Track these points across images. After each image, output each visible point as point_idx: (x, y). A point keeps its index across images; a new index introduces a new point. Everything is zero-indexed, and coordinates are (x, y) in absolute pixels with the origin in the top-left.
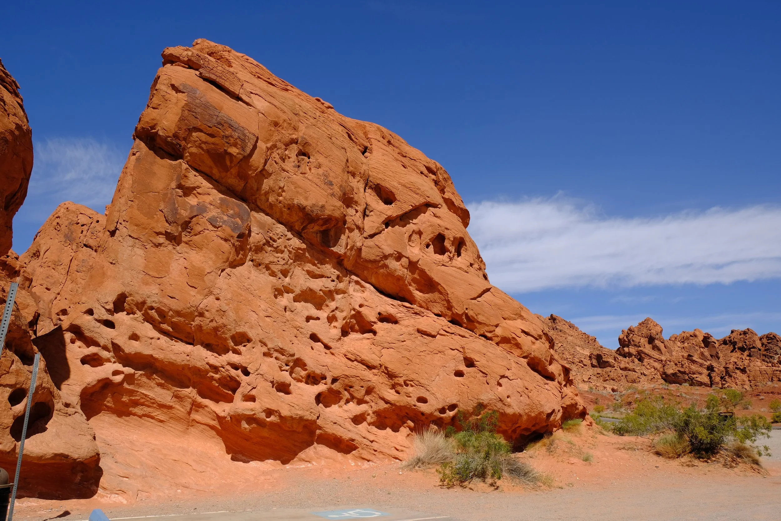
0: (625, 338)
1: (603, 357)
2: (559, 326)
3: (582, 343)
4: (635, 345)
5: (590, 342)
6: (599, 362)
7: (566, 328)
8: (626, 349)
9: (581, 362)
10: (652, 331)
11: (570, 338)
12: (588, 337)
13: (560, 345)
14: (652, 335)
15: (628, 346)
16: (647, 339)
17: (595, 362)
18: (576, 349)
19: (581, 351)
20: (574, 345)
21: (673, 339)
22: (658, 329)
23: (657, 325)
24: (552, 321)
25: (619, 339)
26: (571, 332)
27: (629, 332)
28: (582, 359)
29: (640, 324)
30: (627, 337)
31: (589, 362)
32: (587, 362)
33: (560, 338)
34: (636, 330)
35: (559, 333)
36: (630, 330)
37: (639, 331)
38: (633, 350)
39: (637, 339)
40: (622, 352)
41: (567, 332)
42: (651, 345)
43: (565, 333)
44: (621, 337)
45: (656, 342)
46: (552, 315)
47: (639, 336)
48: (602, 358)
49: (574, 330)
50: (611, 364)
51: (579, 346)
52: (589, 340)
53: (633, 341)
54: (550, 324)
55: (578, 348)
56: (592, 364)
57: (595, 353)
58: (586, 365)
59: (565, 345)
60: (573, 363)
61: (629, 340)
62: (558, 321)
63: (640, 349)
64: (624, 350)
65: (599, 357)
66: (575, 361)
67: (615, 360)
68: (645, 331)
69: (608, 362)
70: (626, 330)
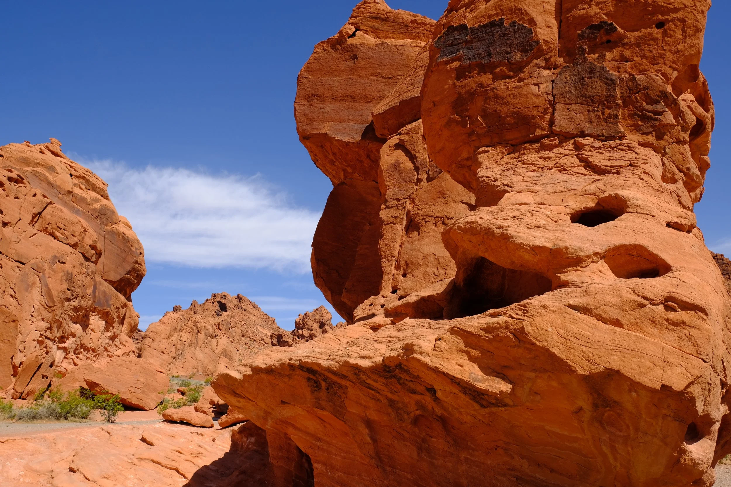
0: (301, 321)
1: (284, 337)
2: (244, 305)
3: (263, 323)
4: (309, 329)
5: (270, 322)
6: (279, 341)
7: (250, 308)
8: (300, 332)
9: (263, 340)
10: (324, 317)
11: (252, 318)
12: (269, 318)
13: (243, 323)
14: (324, 321)
15: (302, 329)
16: (319, 324)
17: (275, 341)
18: (257, 328)
19: (261, 330)
20: (256, 325)
21: (339, 326)
22: (329, 316)
23: (328, 313)
24: (238, 300)
25: (296, 322)
26: (254, 312)
27: (305, 317)
28: (264, 338)
29: (315, 311)
30: (302, 321)
31: (270, 340)
32: (268, 340)
33: (244, 317)
34: (311, 315)
35: (244, 312)
36: (306, 315)
37: (313, 316)
38: (306, 333)
39: (310, 323)
40: (297, 333)
41: (251, 311)
42: (321, 330)
43: (249, 312)
44: (297, 321)
45: (326, 327)
46: (238, 295)
47: (313, 321)
48: (282, 338)
49: (257, 311)
50: (290, 344)
51: (260, 326)
52: (269, 321)
53: (307, 324)
54: (236, 303)
55: (259, 327)
56: (272, 342)
57: (276, 333)
58: (266, 343)
59: (247, 324)
60: (255, 340)
61: (304, 324)
62: (243, 301)
63: (312, 332)
64: (298, 332)
65: (279, 337)
66: (257, 339)
67: (293, 340)
68: (318, 317)
69: (287, 342)
70: (302, 315)
